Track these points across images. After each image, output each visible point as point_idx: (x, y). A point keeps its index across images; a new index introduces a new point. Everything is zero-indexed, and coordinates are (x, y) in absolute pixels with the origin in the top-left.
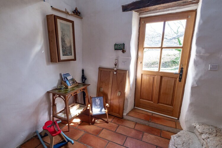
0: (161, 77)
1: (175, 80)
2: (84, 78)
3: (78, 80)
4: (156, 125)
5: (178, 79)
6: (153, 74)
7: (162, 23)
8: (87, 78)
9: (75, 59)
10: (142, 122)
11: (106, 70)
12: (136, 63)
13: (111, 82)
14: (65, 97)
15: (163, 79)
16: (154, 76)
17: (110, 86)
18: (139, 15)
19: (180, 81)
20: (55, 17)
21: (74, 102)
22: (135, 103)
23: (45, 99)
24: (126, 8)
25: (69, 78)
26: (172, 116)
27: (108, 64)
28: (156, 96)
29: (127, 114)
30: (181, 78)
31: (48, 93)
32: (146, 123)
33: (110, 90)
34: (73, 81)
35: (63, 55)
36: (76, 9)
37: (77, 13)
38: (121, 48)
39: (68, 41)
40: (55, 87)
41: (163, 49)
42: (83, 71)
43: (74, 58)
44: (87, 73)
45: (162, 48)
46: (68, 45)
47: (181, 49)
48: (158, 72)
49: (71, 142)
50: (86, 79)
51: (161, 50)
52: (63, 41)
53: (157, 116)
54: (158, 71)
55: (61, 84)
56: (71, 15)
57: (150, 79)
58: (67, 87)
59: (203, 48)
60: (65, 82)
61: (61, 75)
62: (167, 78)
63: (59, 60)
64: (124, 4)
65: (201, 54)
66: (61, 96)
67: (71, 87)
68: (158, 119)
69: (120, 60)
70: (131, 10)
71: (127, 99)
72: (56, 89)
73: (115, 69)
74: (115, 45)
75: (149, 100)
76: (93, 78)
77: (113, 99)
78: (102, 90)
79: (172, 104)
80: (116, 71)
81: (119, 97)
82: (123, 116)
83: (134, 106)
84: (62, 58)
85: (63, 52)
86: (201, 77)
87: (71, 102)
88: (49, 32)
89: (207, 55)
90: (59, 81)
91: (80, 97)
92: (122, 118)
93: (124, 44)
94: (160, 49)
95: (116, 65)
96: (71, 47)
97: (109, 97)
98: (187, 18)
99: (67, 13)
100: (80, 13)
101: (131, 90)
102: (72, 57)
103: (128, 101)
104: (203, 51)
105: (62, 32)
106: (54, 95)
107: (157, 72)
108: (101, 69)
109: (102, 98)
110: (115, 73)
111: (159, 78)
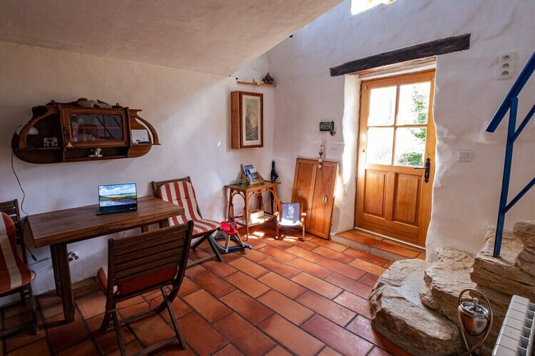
0: (397, 175)
1: (419, 180)
2: (274, 174)
3: (266, 175)
4: (381, 252)
5: (423, 178)
6: (383, 170)
7: (395, 88)
8: (279, 175)
9: (261, 146)
10: (360, 246)
11: (306, 162)
12: (355, 152)
13: (313, 182)
14: (245, 194)
15: (400, 178)
16: (385, 173)
17: (312, 187)
18: (359, 78)
19: (427, 181)
20: (241, 94)
21: (257, 208)
22: (355, 221)
23: (222, 194)
24: (335, 72)
25: (252, 171)
26: (417, 244)
27: (310, 153)
28: (388, 208)
29: (338, 234)
30: (428, 175)
31: (226, 187)
32: (366, 248)
33: (311, 193)
34: (257, 175)
35: (247, 140)
36: (268, 75)
37: (268, 80)
38: (329, 128)
39: (255, 121)
40: (233, 181)
41: (398, 129)
42: (273, 163)
43: (260, 144)
44: (278, 168)
45: (395, 127)
46: (254, 126)
47: (426, 128)
48: (392, 166)
49: (248, 247)
50: (277, 176)
51: (395, 130)
52: (248, 121)
53: (390, 242)
54: (390, 164)
55: (242, 178)
56: (261, 84)
57: (378, 178)
58: (248, 183)
59: (444, 127)
60: (247, 176)
61: (242, 166)
62: (406, 176)
63: (242, 146)
64: (333, 67)
65: (445, 136)
66: (241, 193)
67: (254, 183)
68: (390, 245)
69: (328, 148)
70: (343, 74)
71: (338, 210)
72: (236, 184)
73: (320, 160)
74: (321, 123)
75: (378, 215)
76: (287, 175)
77: (316, 208)
78: (300, 193)
79: (416, 223)
80: (321, 164)
81: (325, 205)
82: (329, 235)
83: (355, 226)
84: (246, 143)
85: (247, 135)
86: (447, 172)
87: (253, 207)
88: (232, 111)
89: (453, 137)
90: (239, 174)
91: (266, 204)
92: (329, 239)
93: (333, 123)
94: (392, 129)
95: (321, 154)
96: (257, 128)
97: (310, 205)
98: (431, 79)
99: (255, 84)
100: (273, 80)
101: (345, 194)
102: (258, 142)
103: (339, 214)
104: (445, 131)
105: (247, 110)
106: (232, 191)
107: (389, 166)
108: (300, 161)
109: (298, 205)
110: (320, 167)
111: (393, 175)
